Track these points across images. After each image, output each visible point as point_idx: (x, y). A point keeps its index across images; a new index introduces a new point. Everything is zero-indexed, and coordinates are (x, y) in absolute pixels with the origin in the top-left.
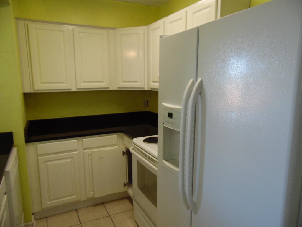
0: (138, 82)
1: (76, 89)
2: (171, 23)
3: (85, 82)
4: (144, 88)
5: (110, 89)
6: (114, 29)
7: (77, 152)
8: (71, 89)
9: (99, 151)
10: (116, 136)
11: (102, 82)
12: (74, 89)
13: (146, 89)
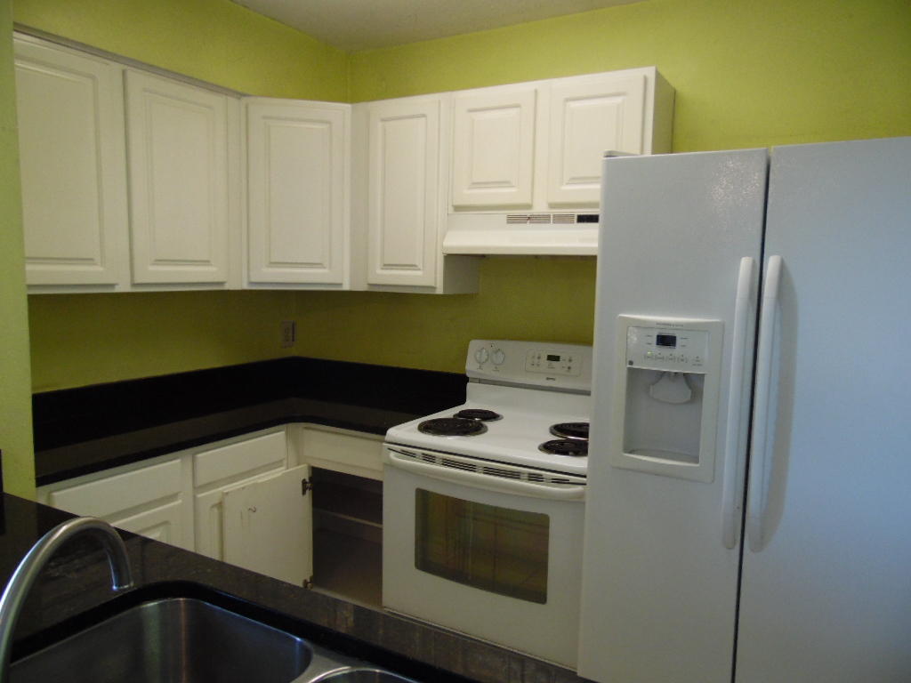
0: (325, 268)
1: (129, 284)
2: (471, 111)
3: (159, 262)
4: (341, 285)
5: (227, 287)
6: (240, 95)
7: (180, 501)
8: (112, 286)
9: (243, 488)
10: (282, 434)
11: (206, 262)
12: (124, 287)
13: (346, 287)
